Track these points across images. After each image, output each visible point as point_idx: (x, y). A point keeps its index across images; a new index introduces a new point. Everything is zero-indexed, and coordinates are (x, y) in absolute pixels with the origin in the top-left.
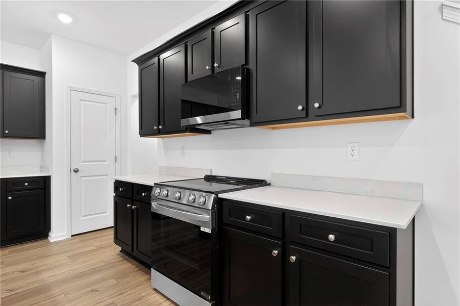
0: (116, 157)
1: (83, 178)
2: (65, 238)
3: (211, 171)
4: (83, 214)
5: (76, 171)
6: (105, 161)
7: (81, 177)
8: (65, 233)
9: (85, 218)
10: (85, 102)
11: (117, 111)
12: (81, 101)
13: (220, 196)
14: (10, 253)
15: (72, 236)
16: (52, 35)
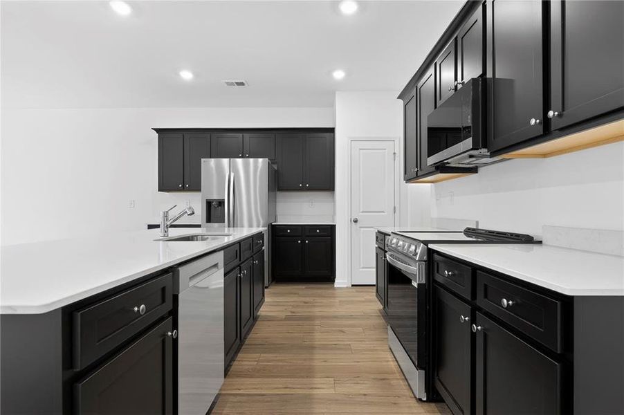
0: (395, 208)
1: (362, 229)
2: (345, 286)
3: (477, 223)
4: (362, 266)
5: (356, 221)
6: (383, 212)
7: (360, 227)
8: (346, 281)
9: (364, 270)
10: (364, 151)
11: (396, 155)
12: (361, 151)
13: (431, 246)
14: (306, 288)
15: (353, 285)
16: (337, 92)
